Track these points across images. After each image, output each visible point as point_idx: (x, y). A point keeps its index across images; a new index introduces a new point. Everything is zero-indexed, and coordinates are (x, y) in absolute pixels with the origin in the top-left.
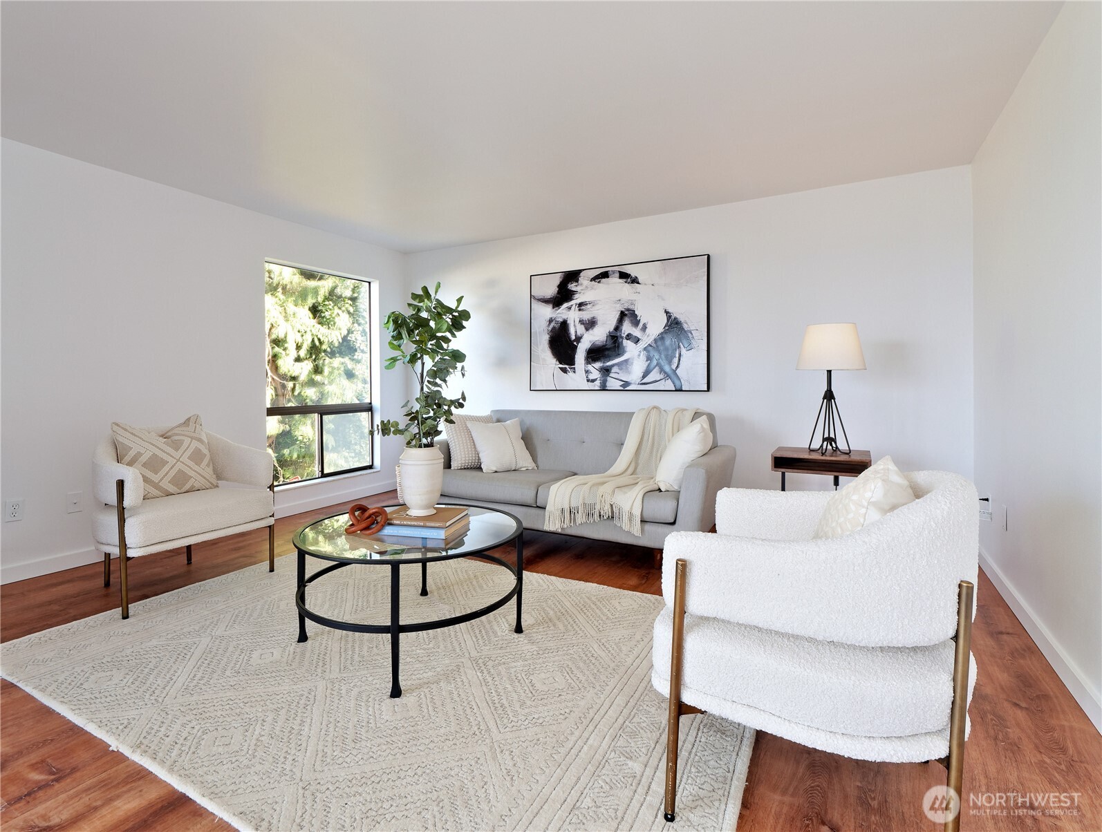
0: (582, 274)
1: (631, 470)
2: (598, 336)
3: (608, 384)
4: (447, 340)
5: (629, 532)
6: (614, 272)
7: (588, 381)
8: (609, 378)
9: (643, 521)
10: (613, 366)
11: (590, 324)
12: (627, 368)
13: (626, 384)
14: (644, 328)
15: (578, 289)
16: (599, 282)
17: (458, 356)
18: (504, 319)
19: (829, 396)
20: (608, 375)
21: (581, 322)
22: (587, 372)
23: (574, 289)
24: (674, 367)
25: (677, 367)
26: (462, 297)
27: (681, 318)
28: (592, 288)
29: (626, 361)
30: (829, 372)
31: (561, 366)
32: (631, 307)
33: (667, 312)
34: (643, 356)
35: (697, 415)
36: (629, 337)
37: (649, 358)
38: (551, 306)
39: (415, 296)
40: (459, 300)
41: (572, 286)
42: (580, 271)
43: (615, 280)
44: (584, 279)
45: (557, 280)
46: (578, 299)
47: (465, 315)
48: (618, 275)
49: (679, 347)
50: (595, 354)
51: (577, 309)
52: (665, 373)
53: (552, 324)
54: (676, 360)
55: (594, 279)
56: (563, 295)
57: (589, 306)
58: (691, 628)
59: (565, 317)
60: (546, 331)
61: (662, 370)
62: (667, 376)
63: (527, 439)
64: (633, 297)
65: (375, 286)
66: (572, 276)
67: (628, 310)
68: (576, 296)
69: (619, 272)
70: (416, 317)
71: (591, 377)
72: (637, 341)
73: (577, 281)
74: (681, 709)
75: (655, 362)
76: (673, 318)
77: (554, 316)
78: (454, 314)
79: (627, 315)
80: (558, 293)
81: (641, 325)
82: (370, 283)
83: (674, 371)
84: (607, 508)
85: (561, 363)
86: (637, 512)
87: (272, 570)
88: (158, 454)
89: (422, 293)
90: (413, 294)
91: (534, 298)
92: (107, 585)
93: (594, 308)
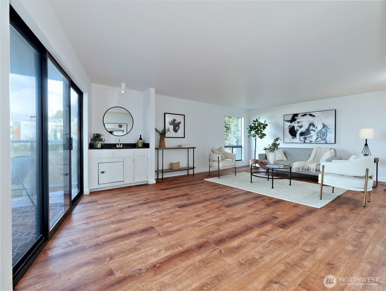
0: (298, 115)
1: (313, 161)
2: (303, 129)
3: (306, 141)
4: (263, 131)
5: (313, 172)
6: (308, 114)
7: (300, 141)
8: (306, 140)
9: (316, 170)
10: (307, 137)
11: (301, 127)
12: (311, 138)
13: (311, 141)
14: (316, 128)
15: (298, 118)
16: (304, 116)
17: (264, 135)
18: (276, 126)
19: (366, 145)
20: (306, 139)
21: (298, 126)
22: (300, 138)
24: (325, 137)
25: (326, 137)
26: (266, 121)
27: (327, 125)
28: (301, 118)
29: (311, 136)
30: (366, 139)
31: (292, 137)
32: (313, 123)
33: (323, 124)
34: (316, 135)
35: (331, 149)
36: (312, 130)
37: (318, 135)
38: (290, 122)
39: (254, 121)
40: (265, 122)
41: (296, 118)
42: (298, 114)
43: (308, 116)
44: (299, 116)
45: (291, 116)
46: (297, 121)
47: (267, 125)
48: (309, 115)
49: (327, 132)
50: (302, 134)
51: (297, 123)
52: (322, 139)
53: (290, 127)
54: (326, 136)
55: (302, 116)
57: (300, 122)
58: (324, 175)
59: (294, 125)
60: (288, 128)
61: (321, 138)
62: (323, 140)
63: (285, 154)
64: (313, 120)
65: (243, 119)
66: (296, 115)
67: (312, 123)
68: (297, 120)
69: (309, 114)
70: (255, 126)
71: (301, 140)
72: (314, 131)
73: (297, 116)
74: (323, 185)
75: (319, 136)
76: (325, 125)
77: (290, 125)
78: (264, 125)
79: (312, 124)
80: (292, 119)
81: (315, 127)
82: (241, 118)
83: (325, 138)
84: (307, 167)
85: (292, 136)
86: (315, 168)
87: (236, 175)
88: (219, 153)
89: (256, 120)
90: (253, 120)
91: (285, 120)
92: (209, 175)
93: (302, 123)
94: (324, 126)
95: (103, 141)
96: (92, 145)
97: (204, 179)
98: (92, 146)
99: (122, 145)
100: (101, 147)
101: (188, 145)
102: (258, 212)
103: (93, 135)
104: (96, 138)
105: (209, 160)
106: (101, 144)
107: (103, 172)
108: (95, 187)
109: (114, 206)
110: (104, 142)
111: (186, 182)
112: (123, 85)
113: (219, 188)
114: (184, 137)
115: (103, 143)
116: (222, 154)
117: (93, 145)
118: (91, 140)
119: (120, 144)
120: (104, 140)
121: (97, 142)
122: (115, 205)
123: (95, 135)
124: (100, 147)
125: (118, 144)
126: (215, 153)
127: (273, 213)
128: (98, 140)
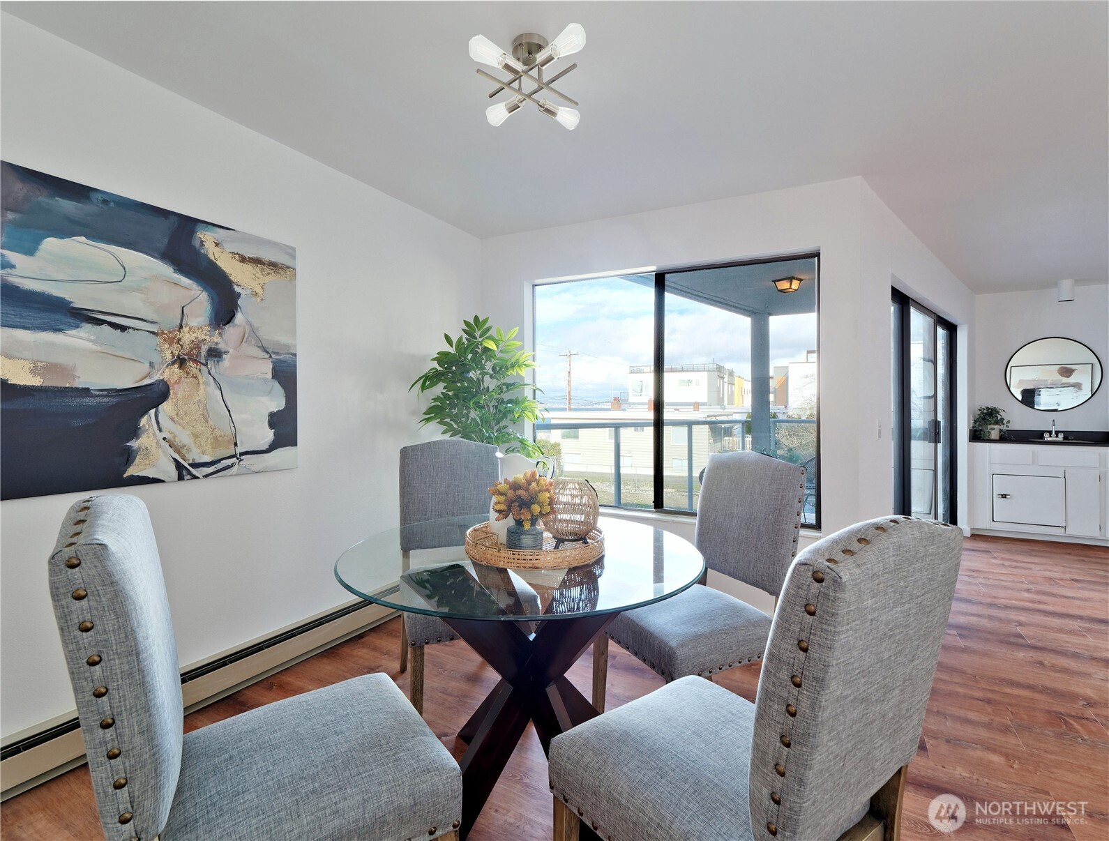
95: (1004, 424)
96: (978, 433)
98: (976, 436)
99: (1061, 436)
100: (1000, 437)
103: (980, 410)
104: (987, 417)
106: (1001, 430)
107: (1004, 496)
108: (984, 524)
110: (1007, 426)
112: (1066, 284)
115: (1004, 428)
117: (980, 434)
118: (975, 422)
119: (1057, 433)
120: (1009, 422)
121: (989, 427)
123: (985, 411)
124: (998, 438)
125: (1051, 433)
128: (993, 422)
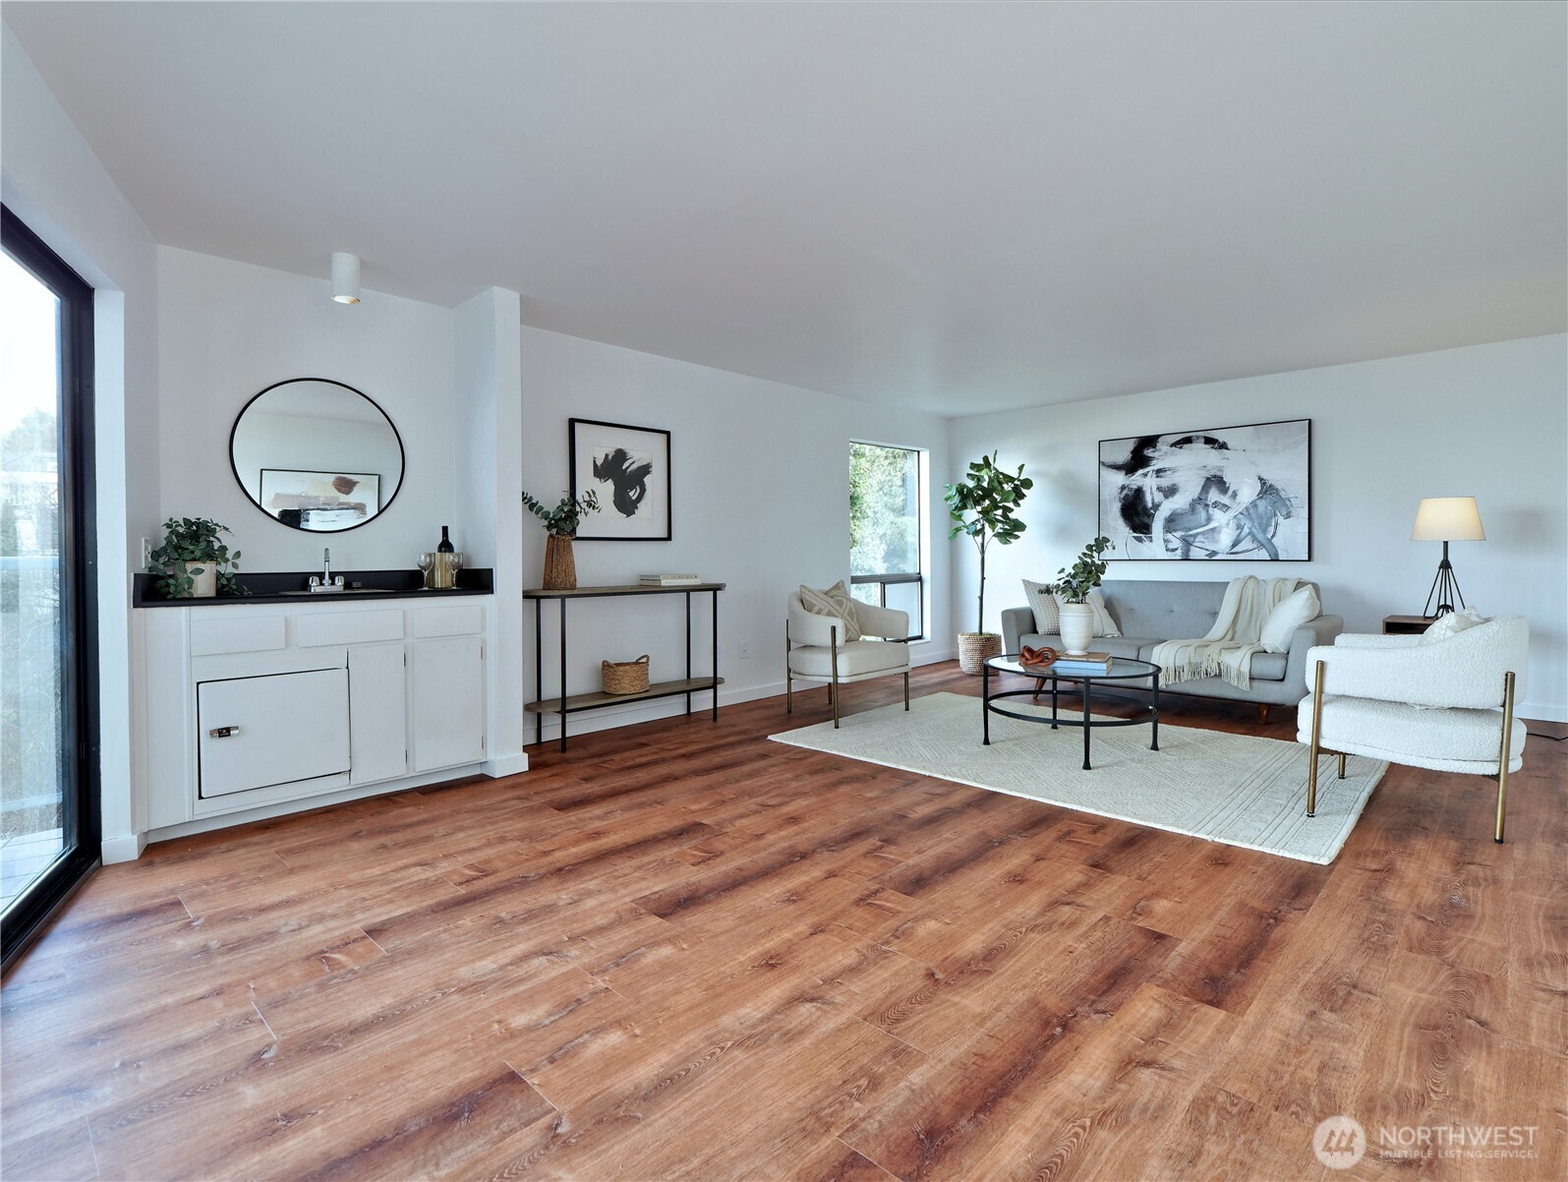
0: (1160, 439)
1: (1229, 636)
2: (1179, 502)
3: (1190, 554)
4: (1011, 510)
5: (1237, 688)
6: (1198, 437)
7: (1167, 550)
8: (1192, 548)
9: (1252, 679)
10: (1198, 534)
11: (1170, 491)
12: (1213, 538)
13: (1214, 553)
14: (1234, 495)
15: (1156, 455)
16: (1181, 448)
17: (1019, 526)
18: (1068, 487)
19: (1446, 565)
20: (1191, 545)
21: (1159, 489)
22: (1166, 541)
23: (1151, 455)
24: (1269, 536)
25: (1273, 536)
26: (1023, 465)
27: (1278, 486)
28: (1172, 454)
29: (1213, 529)
30: (1446, 543)
31: (1135, 535)
32: (1218, 474)
33: (1261, 479)
34: (1232, 524)
35: (1300, 585)
36: (1216, 504)
37: (1240, 527)
38: (1123, 473)
39: (973, 466)
40: (1021, 468)
41: (1149, 452)
42: (1158, 436)
43: (1199, 447)
44: (1163, 446)
45: (1131, 446)
46: (1156, 465)
47: (1028, 484)
48: (1203, 440)
49: (1275, 515)
51: (1154, 475)
52: (1259, 541)
53: (1125, 492)
54: (1272, 529)
55: (1174, 445)
56: (1138, 460)
57: (1168, 473)
58: (1326, 703)
59: (1140, 484)
60: (1117, 499)
61: (1254, 539)
62: (1262, 545)
64: (1223, 463)
65: (925, 456)
66: (1150, 441)
67: (1215, 476)
68: (1153, 462)
69: (1205, 437)
70: (979, 487)
71: (1171, 546)
72: (1225, 508)
73: (1155, 447)
74: (1320, 750)
75: (1246, 530)
76: (1268, 484)
77: (1126, 483)
78: (1016, 482)
79: (1217, 482)
80: (1132, 458)
81: (1230, 492)
82: (919, 452)
83: (1270, 541)
84: (1215, 665)
85: (1135, 532)
86: (1245, 669)
87: (907, 709)
88: (832, 609)
89: (982, 462)
90: (972, 464)
91: (1103, 464)
92: (790, 712)
93: (1175, 475)
94: (1267, 489)
95: (227, 560)
96: (162, 583)
97: (770, 737)
98: (151, 591)
99: (340, 582)
100: (218, 591)
101: (688, 577)
102: (1066, 912)
103: (169, 526)
104: (186, 544)
105: (789, 641)
106: (219, 576)
107: (224, 732)
108: (178, 812)
109: (283, 930)
110: (235, 566)
111: (683, 756)
112: (345, 264)
113: (848, 783)
114: (669, 538)
115: (227, 569)
116: (847, 611)
117: (168, 585)
118: (155, 555)
119: (333, 576)
120: (238, 554)
121: (190, 567)
122: (286, 924)
123: (181, 530)
124: (212, 593)
125: (321, 575)
126: (816, 609)
127: (1138, 910)
128: (198, 553)
